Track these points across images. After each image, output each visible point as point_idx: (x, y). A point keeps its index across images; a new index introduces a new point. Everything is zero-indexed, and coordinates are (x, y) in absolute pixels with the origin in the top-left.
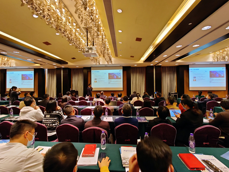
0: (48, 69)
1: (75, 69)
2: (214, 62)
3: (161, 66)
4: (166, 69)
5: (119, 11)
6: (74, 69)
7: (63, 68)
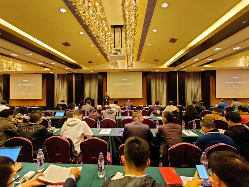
3: (185, 71)
5: (164, 5)
6: (87, 74)
7: (75, 73)
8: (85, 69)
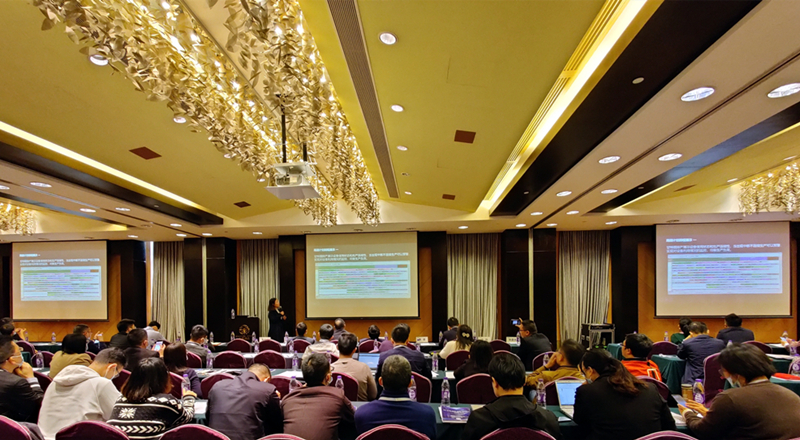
0: (155, 243)
1: (250, 240)
2: (746, 213)
3: (553, 230)
4: (575, 238)
5: (386, 38)
6: (246, 242)
7: (208, 239)
8: (234, 225)
